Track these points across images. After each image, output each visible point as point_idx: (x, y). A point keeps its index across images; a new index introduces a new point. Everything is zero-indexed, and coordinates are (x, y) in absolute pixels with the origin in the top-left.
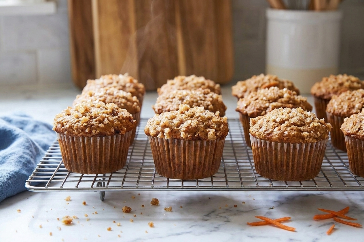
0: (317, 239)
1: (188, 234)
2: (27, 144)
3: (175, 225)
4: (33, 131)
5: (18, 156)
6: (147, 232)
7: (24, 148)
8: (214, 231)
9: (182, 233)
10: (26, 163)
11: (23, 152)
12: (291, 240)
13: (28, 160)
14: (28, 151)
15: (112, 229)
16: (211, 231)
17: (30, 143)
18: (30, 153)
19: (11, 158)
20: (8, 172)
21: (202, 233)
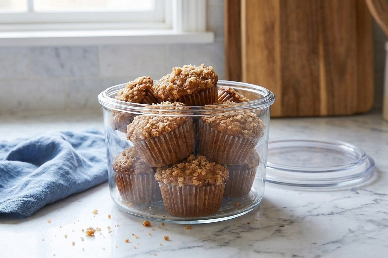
0: (319, 256)
1: (199, 248)
2: (69, 157)
3: (189, 239)
4: (90, 146)
5: (58, 167)
6: (161, 245)
7: (65, 160)
8: (224, 245)
9: (194, 247)
10: (64, 174)
11: (63, 164)
12: (295, 256)
13: (67, 171)
14: (68, 163)
15: (129, 241)
16: (221, 246)
17: (72, 155)
18: (70, 165)
19: (51, 169)
20: (46, 182)
21: (212, 248)
